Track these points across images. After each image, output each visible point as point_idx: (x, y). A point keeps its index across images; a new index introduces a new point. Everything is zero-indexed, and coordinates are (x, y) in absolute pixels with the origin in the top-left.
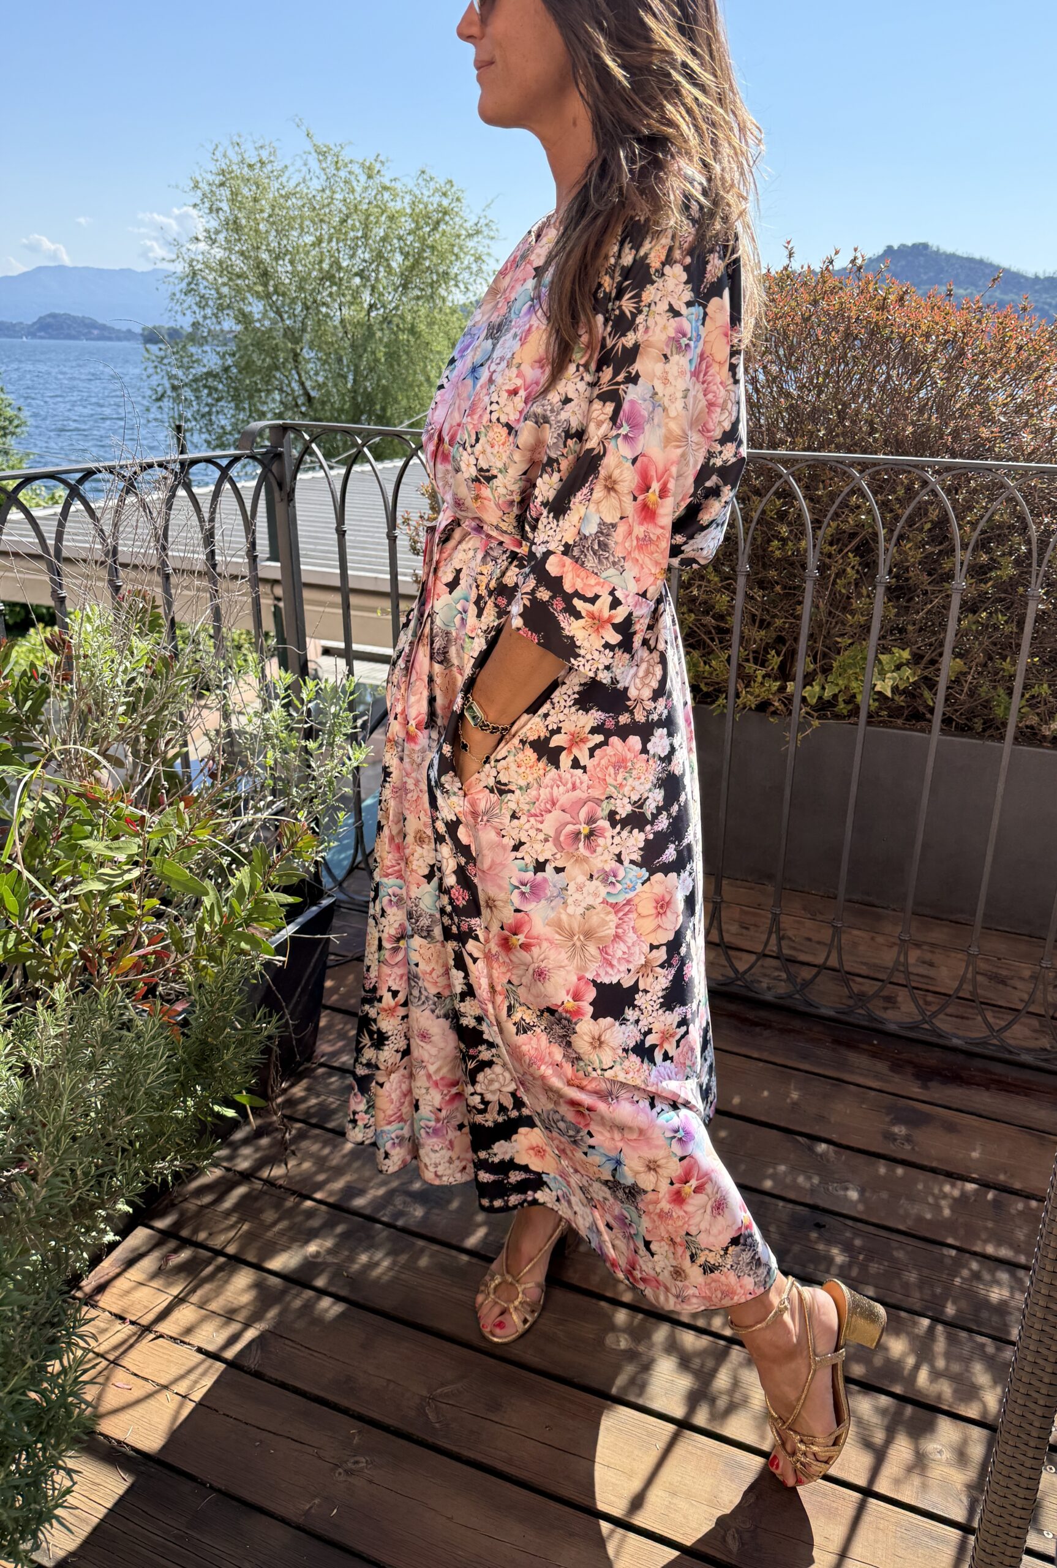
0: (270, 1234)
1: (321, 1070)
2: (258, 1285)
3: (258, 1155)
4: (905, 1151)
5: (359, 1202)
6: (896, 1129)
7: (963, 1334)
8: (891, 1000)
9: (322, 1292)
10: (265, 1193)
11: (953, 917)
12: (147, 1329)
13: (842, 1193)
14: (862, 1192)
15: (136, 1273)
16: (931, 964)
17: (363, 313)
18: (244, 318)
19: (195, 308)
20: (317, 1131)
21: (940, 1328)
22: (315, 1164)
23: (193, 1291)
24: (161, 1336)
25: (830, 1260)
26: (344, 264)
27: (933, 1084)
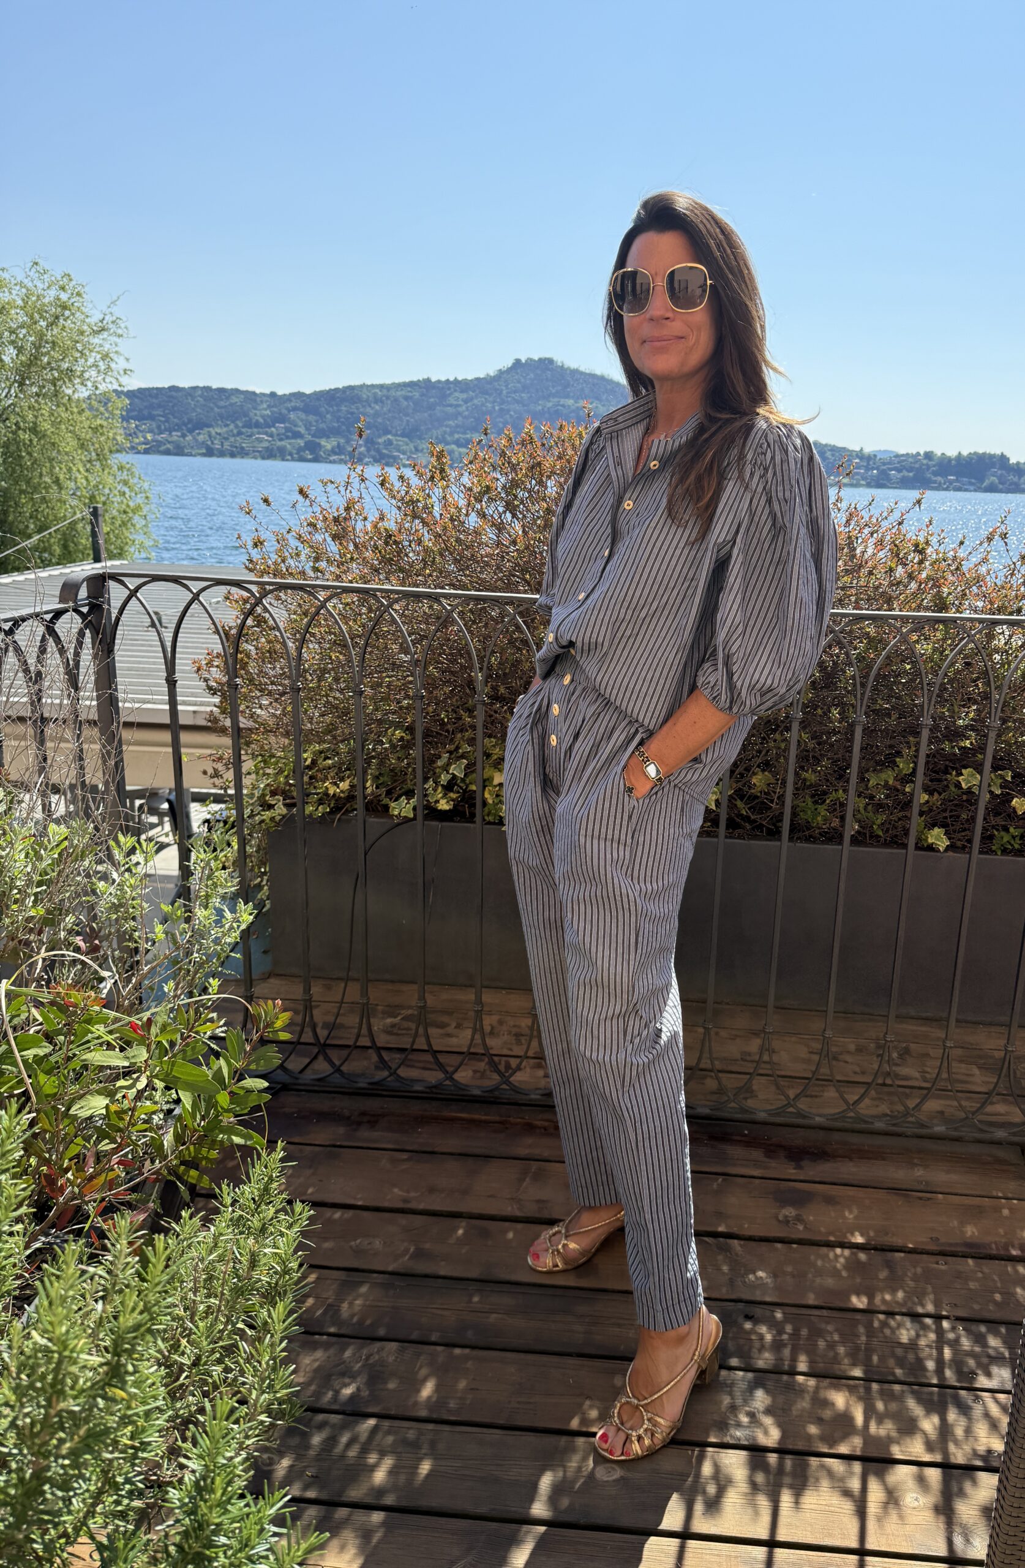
6: (787, 1212)
8: (749, 1090)
14: (774, 1279)
16: (773, 1051)
27: (804, 1163)
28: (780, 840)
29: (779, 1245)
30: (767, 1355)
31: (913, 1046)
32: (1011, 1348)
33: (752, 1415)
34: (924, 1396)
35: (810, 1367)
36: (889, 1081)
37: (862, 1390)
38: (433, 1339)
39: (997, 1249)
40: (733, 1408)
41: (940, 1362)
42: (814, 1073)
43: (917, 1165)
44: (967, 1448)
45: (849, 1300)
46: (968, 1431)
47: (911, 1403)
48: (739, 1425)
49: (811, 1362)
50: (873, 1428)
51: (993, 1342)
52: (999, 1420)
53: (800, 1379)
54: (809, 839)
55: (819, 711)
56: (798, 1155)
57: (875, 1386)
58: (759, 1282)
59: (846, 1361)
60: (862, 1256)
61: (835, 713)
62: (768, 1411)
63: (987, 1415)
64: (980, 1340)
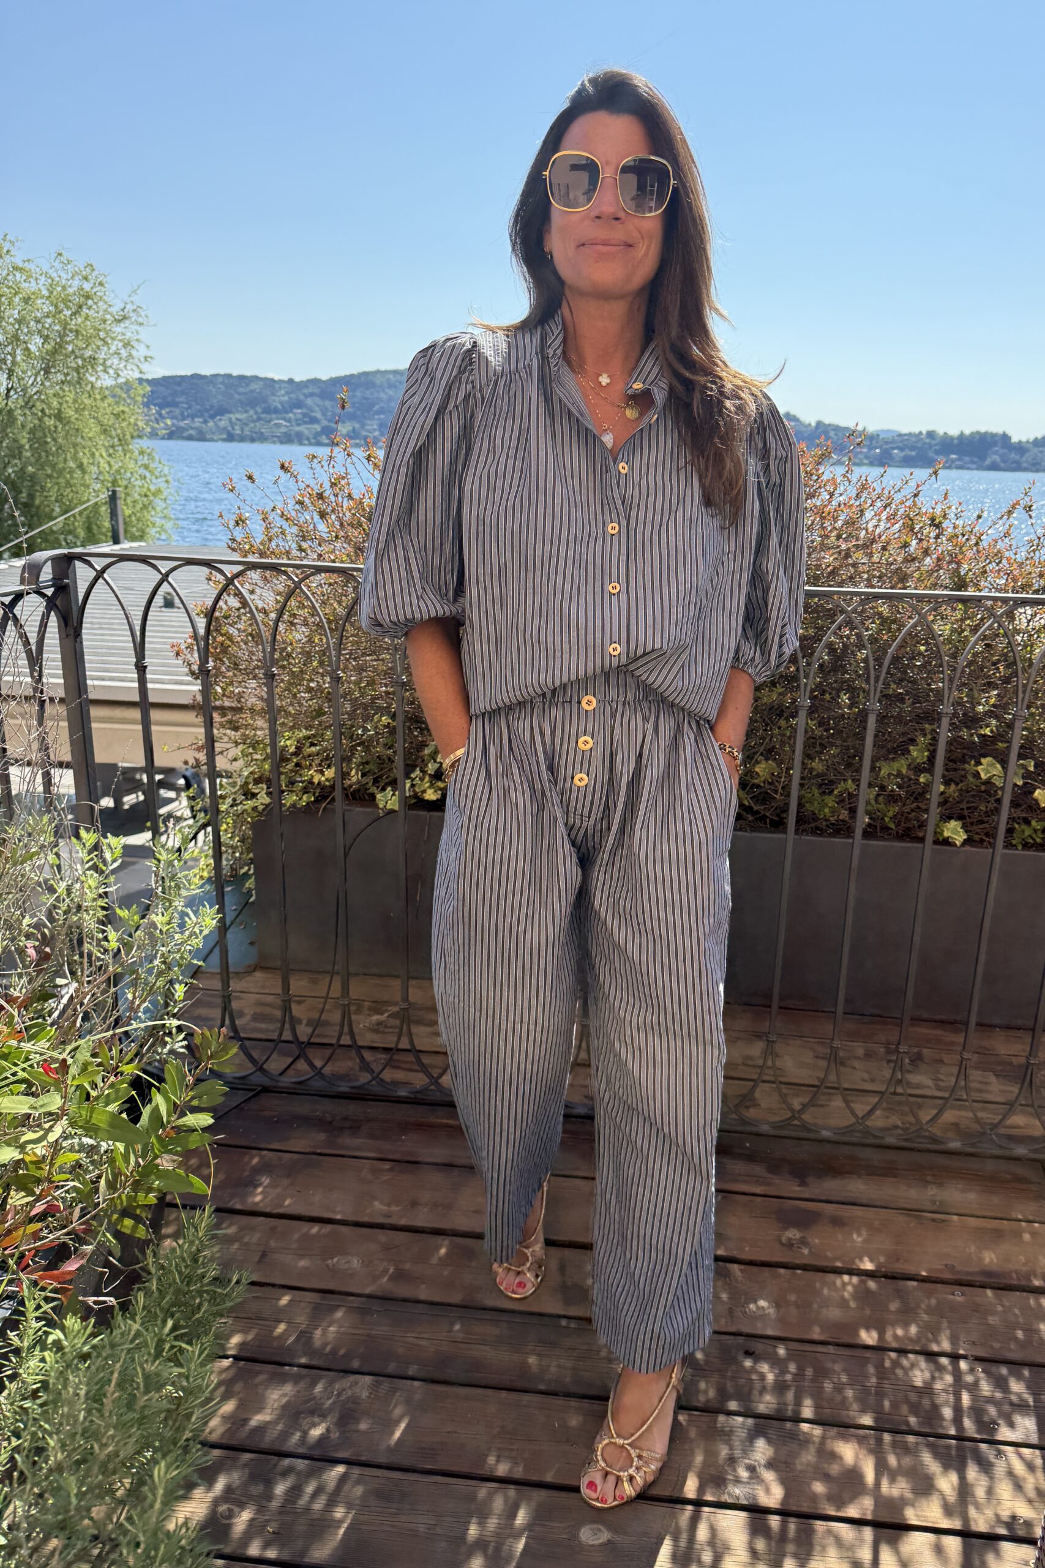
4: (804, 1256)
6: (790, 1234)
14: (777, 1309)
27: (811, 1180)
28: (785, 831)
29: (782, 1271)
30: (768, 1398)
31: (925, 1051)
32: (1035, 1394)
33: (752, 1469)
34: (942, 1450)
35: (816, 1413)
36: (899, 1090)
37: (872, 1441)
38: (410, 1373)
39: (1019, 1279)
40: (732, 1461)
41: (958, 1410)
42: (822, 1081)
43: (929, 1182)
44: (989, 1513)
45: (858, 1335)
46: (990, 1492)
47: (927, 1458)
48: (738, 1481)
49: (817, 1407)
50: (885, 1487)
51: (1017, 1387)
52: (1024, 1479)
53: (805, 1427)
54: (818, 831)
55: (827, 697)
56: (801, 1172)
57: (887, 1437)
58: (761, 1313)
59: (855, 1406)
60: (872, 1284)
61: (845, 698)
62: (770, 1465)
63: (1011, 1474)
64: (1001, 1384)
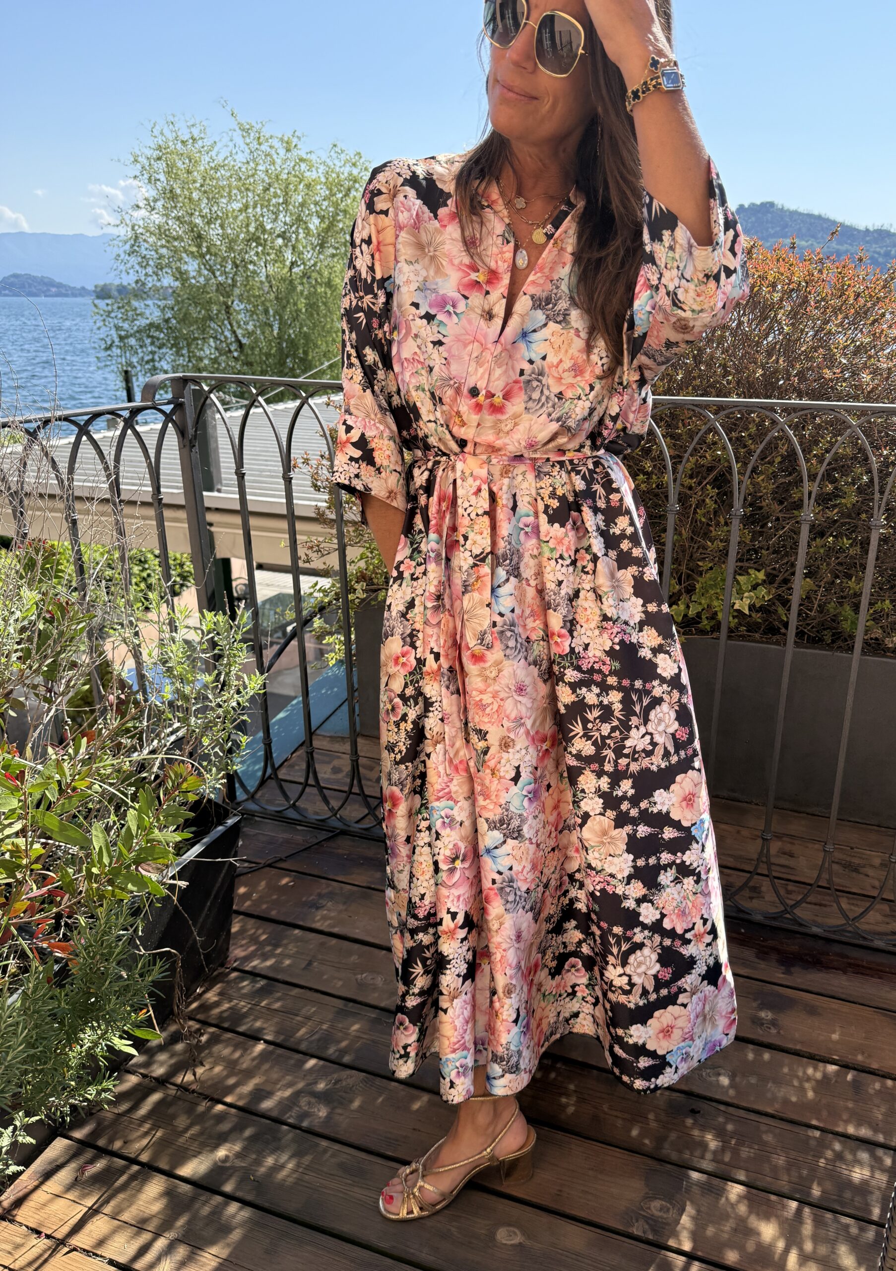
0: (182, 1140)
1: (234, 975)
2: (169, 1193)
3: (173, 1061)
4: (771, 1036)
5: (267, 1105)
6: (763, 1014)
7: (829, 1216)
8: (756, 890)
9: (230, 1197)
10: (179, 1099)
11: (809, 810)
12: (62, 1242)
13: (714, 1079)
14: (732, 1077)
15: (54, 1185)
16: (791, 855)
17: (286, 270)
18: (182, 276)
19: (137, 267)
20: (229, 1035)
21: (807, 1210)
22: (226, 1068)
23: (107, 1202)
24: (75, 1249)
25: (704, 1146)
26: (268, 227)
27: (796, 970)
49: (750, 1172)
56: (787, 961)
